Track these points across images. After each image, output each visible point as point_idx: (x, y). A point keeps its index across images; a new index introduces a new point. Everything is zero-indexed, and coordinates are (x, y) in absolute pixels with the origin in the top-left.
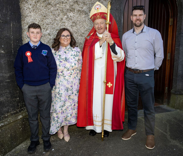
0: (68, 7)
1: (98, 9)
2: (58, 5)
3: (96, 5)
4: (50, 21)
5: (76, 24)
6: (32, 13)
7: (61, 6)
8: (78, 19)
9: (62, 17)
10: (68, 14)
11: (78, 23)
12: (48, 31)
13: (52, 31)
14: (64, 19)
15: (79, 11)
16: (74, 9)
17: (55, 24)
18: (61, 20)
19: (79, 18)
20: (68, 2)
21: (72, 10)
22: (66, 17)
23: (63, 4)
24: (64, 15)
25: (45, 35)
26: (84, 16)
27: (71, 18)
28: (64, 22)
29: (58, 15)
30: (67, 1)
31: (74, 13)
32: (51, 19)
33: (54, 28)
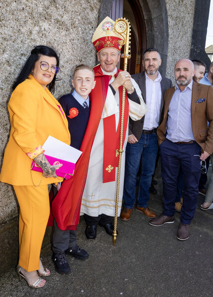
1: (108, 29)
3: (105, 23)
4: (10, 33)
9: (31, 28)
10: (41, 25)
12: (6, 56)
13: (14, 55)
14: (34, 32)
15: (57, 21)
17: (19, 41)
18: (29, 33)
19: (57, 35)
22: (37, 28)
24: (35, 26)
26: (64, 33)
27: (45, 32)
29: (25, 23)
32: (11, 29)
33: (18, 50)
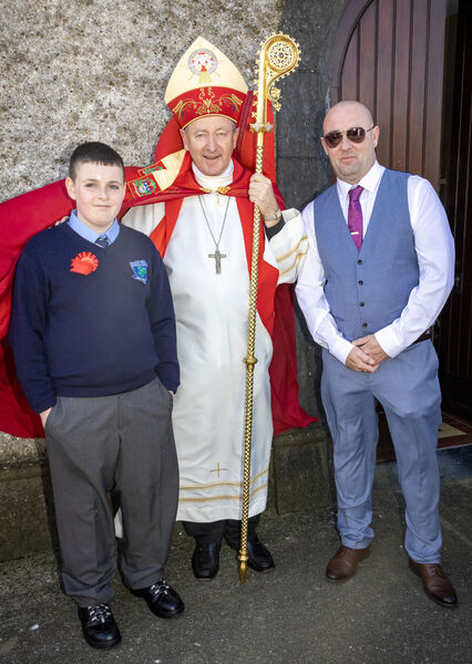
0: (98, 68)
1: (204, 69)
2: (56, 62)
4: (27, 127)
5: (134, 135)
7: (71, 66)
8: (141, 116)
9: (75, 110)
10: (101, 98)
11: (143, 129)
12: (21, 167)
13: (39, 164)
14: (84, 116)
15: (144, 81)
16: (125, 77)
17: (49, 138)
18: (71, 120)
19: (145, 110)
20: (97, 48)
21: (116, 79)
22: (91, 107)
23: (78, 57)
24: (85, 102)
25: (9, 183)
27: (113, 110)
28: (85, 130)
29: (60, 102)
30: (95, 46)
31: (124, 93)
32: (30, 119)
33: (46, 154)
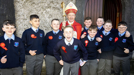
0: (46, 5)
1: (71, 6)
2: (39, 4)
3: (70, 4)
5: (52, 16)
6: (22, 9)
7: (42, 5)
8: (53, 13)
9: (42, 12)
10: (47, 10)
14: (44, 13)
15: (54, 7)
16: (51, 7)
20: (46, 2)
21: (49, 7)
22: (45, 11)
23: (43, 3)
26: (57, 11)
27: (48, 12)
28: (44, 15)
29: (40, 10)
31: (50, 9)
